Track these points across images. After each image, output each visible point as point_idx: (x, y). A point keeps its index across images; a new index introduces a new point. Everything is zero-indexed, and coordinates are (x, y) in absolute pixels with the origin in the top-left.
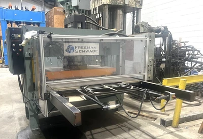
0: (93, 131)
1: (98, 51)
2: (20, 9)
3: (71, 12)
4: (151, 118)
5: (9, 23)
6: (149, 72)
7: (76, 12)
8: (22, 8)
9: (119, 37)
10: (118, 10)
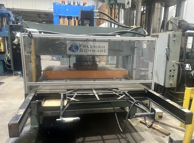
0: (105, 137)
1: (107, 51)
2: (72, 4)
3: (111, 7)
4: (162, 133)
5: (62, 18)
6: (172, 78)
7: (116, 6)
8: (74, 3)
9: (119, 36)
10: (156, 4)
